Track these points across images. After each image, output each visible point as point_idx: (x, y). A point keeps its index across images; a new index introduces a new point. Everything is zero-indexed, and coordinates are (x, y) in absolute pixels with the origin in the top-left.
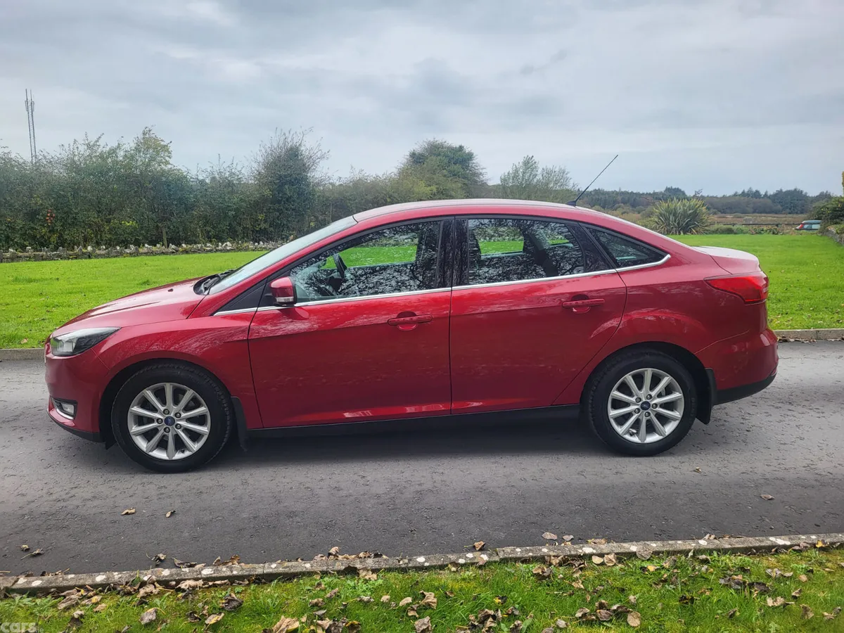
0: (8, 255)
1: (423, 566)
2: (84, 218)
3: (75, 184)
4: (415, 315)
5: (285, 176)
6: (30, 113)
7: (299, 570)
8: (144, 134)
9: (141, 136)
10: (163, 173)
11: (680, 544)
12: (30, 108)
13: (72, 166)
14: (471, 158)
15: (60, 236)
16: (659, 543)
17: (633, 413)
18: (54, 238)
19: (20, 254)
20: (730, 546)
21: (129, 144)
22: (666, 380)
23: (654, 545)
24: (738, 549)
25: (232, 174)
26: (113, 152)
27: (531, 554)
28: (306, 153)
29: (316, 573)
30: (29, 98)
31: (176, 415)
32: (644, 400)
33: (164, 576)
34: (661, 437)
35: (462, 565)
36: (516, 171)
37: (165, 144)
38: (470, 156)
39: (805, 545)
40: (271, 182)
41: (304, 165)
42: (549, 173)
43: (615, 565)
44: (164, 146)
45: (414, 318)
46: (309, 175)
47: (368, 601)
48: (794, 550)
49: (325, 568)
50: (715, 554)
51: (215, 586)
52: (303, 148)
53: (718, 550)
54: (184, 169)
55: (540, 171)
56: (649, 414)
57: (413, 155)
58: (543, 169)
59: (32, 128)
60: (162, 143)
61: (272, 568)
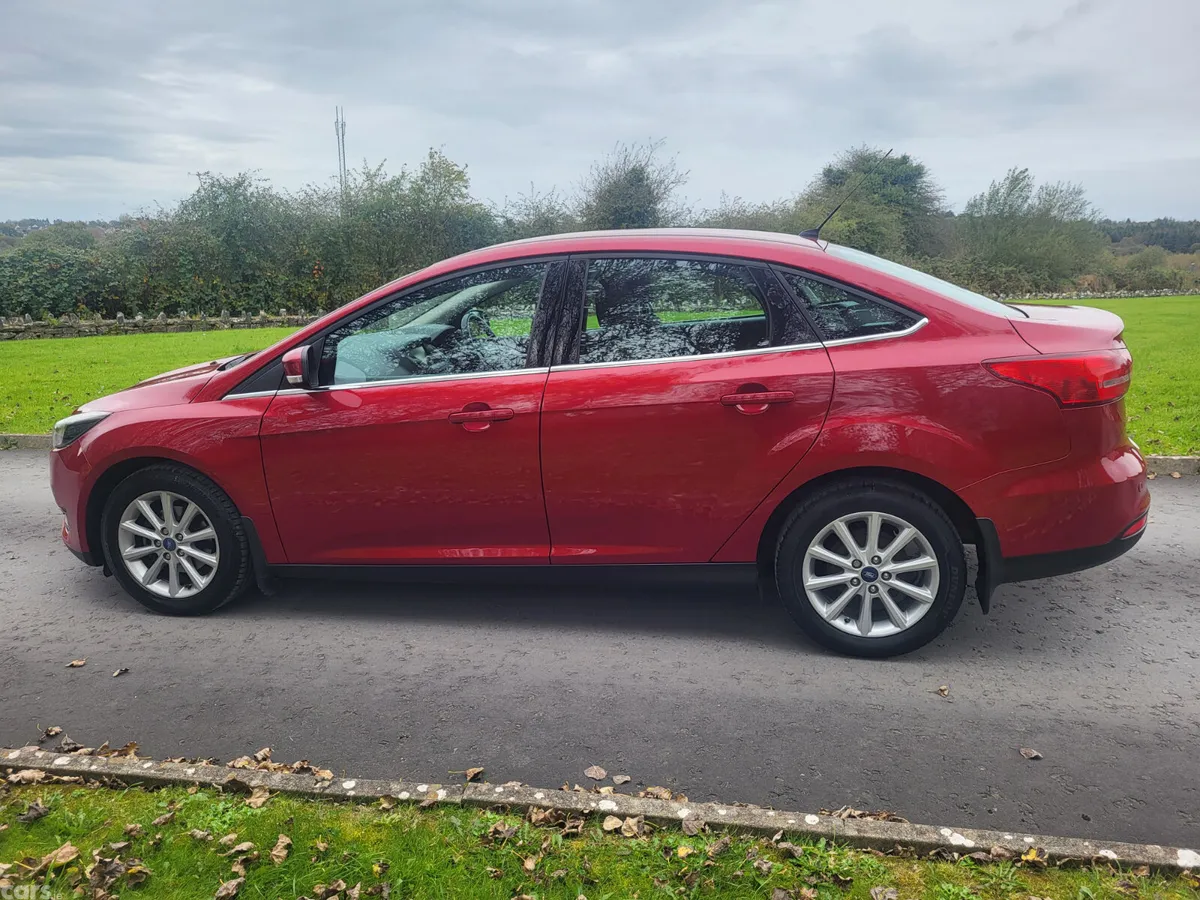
0: (257, 319)
1: (345, 796)
2: (358, 272)
3: (349, 227)
4: (489, 409)
5: (623, 210)
6: (341, 138)
7: (174, 776)
8: (431, 157)
9: (427, 160)
10: (459, 209)
11: (770, 818)
12: (340, 132)
13: (348, 203)
14: (920, 174)
15: (330, 297)
16: (734, 810)
17: (849, 584)
18: (322, 298)
19: (272, 318)
20: (855, 833)
21: (415, 171)
22: (908, 533)
23: (722, 813)
24: (872, 842)
25: (551, 209)
26: (397, 182)
27: (512, 799)
28: (654, 176)
29: (193, 784)
30: (340, 120)
31: (177, 536)
32: (867, 564)
33: (10, 761)
34: (898, 630)
35: (402, 802)
36: (995, 193)
37: (461, 169)
38: (919, 172)
39: (1000, 851)
40: (603, 219)
41: (650, 192)
42: (1050, 194)
43: (635, 837)
44: (460, 173)
45: (487, 413)
46: (659, 206)
47: (203, 840)
48: (972, 859)
49: (208, 779)
50: (823, 842)
51: (58, 782)
52: (649, 169)
53: (830, 837)
54: (487, 204)
55: (1035, 191)
56: (877, 589)
57: (828, 172)
58: (1041, 188)
59: (342, 155)
60: (456, 168)
61: (142, 768)
